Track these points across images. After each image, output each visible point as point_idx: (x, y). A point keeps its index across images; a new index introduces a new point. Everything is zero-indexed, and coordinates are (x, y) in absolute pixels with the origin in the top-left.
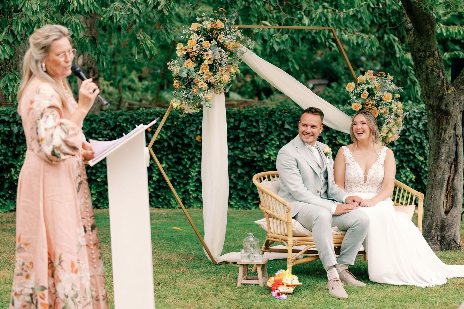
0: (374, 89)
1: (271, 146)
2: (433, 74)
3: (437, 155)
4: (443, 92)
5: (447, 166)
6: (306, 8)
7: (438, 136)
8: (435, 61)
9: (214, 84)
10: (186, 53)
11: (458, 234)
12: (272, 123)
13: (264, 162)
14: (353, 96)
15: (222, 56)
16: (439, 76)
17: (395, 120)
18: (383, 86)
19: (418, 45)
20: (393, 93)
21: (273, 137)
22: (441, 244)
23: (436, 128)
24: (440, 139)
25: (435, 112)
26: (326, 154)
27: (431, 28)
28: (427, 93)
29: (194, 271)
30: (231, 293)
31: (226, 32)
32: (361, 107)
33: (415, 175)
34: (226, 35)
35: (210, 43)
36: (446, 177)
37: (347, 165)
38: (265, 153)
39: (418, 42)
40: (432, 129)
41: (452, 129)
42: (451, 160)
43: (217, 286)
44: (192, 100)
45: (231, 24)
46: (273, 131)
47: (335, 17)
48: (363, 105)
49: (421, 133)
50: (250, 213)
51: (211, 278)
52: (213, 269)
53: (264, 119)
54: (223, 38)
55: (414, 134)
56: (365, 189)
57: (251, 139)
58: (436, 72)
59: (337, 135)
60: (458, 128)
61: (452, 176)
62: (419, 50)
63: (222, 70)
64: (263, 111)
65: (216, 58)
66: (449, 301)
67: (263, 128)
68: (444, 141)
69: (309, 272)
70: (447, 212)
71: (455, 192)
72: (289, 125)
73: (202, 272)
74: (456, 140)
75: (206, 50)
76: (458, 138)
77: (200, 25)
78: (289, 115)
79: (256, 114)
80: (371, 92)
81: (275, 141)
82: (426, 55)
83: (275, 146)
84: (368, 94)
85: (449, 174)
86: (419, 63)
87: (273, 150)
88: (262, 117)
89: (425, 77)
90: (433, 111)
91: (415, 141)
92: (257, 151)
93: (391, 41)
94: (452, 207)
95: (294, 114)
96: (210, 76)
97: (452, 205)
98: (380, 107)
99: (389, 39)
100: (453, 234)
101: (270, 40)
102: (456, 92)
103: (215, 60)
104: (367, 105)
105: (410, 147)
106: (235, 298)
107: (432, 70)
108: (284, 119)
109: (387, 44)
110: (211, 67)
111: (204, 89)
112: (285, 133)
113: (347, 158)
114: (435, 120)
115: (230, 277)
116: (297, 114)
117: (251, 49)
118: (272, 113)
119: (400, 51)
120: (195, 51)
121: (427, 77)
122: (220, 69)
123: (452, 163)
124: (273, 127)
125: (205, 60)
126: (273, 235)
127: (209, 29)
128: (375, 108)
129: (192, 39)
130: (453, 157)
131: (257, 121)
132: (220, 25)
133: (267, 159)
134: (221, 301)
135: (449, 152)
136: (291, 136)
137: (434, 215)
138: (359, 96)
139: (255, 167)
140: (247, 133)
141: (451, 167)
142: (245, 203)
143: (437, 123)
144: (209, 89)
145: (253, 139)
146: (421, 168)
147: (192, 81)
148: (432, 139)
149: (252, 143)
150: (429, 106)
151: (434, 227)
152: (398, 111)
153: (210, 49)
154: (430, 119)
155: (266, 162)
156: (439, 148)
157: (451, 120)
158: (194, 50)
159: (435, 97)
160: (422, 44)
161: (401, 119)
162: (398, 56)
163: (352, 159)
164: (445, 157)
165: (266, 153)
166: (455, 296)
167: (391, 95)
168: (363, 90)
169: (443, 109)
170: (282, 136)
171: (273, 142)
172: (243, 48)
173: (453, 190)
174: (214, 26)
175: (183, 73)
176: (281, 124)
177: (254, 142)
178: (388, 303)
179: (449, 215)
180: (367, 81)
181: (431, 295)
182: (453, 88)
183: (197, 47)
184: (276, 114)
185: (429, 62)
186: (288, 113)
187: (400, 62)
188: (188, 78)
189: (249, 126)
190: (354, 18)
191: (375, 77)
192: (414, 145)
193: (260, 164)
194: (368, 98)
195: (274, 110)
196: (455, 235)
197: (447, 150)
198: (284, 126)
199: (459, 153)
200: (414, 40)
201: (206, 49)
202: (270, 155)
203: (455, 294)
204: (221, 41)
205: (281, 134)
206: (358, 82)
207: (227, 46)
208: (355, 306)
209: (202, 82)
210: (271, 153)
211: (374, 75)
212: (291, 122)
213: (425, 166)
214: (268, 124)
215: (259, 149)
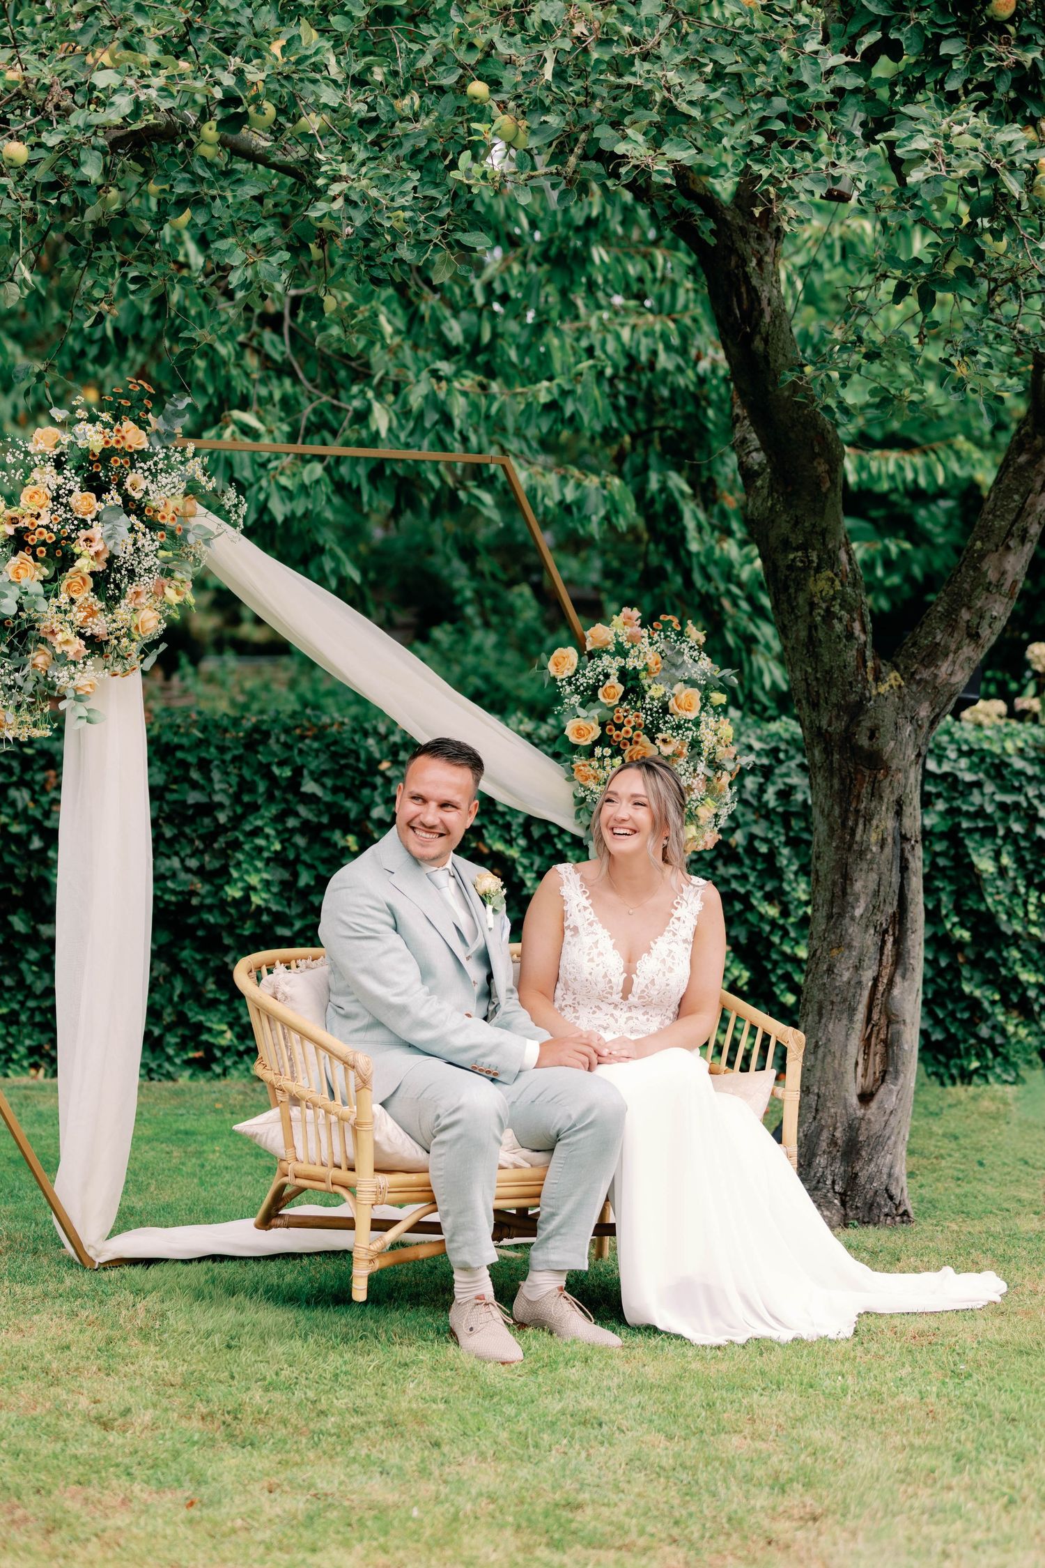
0: (643, 674)
1: (251, 858)
2: (832, 627)
3: (838, 902)
4: (864, 688)
5: (870, 939)
6: (387, 374)
7: (842, 839)
8: (837, 583)
9: (107, 642)
10: (16, 530)
11: (901, 1170)
12: (255, 773)
13: (224, 913)
14: (572, 693)
15: (139, 544)
16: (850, 636)
17: (708, 779)
18: (671, 663)
19: (783, 526)
20: (706, 690)
21: (259, 823)
22: (843, 1203)
23: (837, 811)
24: (850, 847)
25: (836, 756)
26: (484, 899)
27: (828, 472)
28: (808, 691)
29: (18, 1289)
30: (159, 1363)
31: (156, 464)
32: (597, 732)
33: (747, 969)
34: (154, 475)
35: (99, 499)
36: (867, 976)
37: (568, 933)
38: (230, 881)
39: (784, 517)
40: (822, 812)
41: (891, 814)
42: (882, 919)
43: (109, 1341)
44: (31, 696)
45: (171, 435)
46: (260, 801)
47: (489, 408)
48: (603, 725)
49: (772, 823)
50: (178, 1094)
51: (84, 1313)
52: (84, 1281)
53: (228, 757)
54: (143, 484)
55: (747, 824)
56: (622, 1021)
57: (179, 827)
58: (840, 620)
59: (486, 822)
60: (907, 810)
61: (886, 972)
62: (786, 545)
63: (137, 594)
64: (226, 730)
65: (118, 552)
66: (884, 1389)
67: (223, 791)
68: (861, 854)
69: (418, 1295)
70: (865, 1098)
71: (894, 1027)
72: (316, 780)
73: (46, 1295)
74: (902, 850)
75: (84, 524)
76: (907, 847)
77: (66, 438)
78: (316, 745)
79: (200, 741)
80: (632, 684)
81: (267, 837)
82: (811, 562)
83: (266, 854)
84: (620, 689)
85: (875, 968)
86: (786, 588)
87: (257, 870)
88: (222, 749)
89: (803, 634)
90: (827, 752)
91: (751, 850)
92: (201, 872)
93: (671, 495)
94: (883, 1081)
95: (335, 743)
96: (92, 614)
97: (884, 1073)
98: (660, 736)
99: (664, 488)
100: (885, 1170)
101: (258, 479)
102: (905, 690)
103: (112, 559)
104: (619, 727)
105: (733, 870)
106: (178, 1380)
107: (829, 615)
108: (299, 760)
109: (658, 507)
110: (100, 582)
111: (71, 657)
112: (303, 810)
113: (571, 908)
114: (836, 782)
115: (148, 1311)
116: (347, 743)
117: (235, 525)
118: (257, 736)
119: (700, 529)
120: (47, 527)
121: (810, 637)
122: (130, 590)
123: (886, 931)
124: (262, 787)
125: (79, 556)
126: (303, 1168)
127: (97, 451)
128: (644, 739)
129: (35, 483)
130: (891, 911)
131: (204, 765)
132: (133, 436)
133: (236, 903)
134: (130, 1389)
135: (876, 893)
136: (325, 820)
137: (824, 1105)
138: (590, 696)
139: (194, 928)
140: (166, 808)
141: (884, 942)
142: (155, 1059)
143: (841, 791)
144: (87, 657)
145: (188, 830)
146: (772, 945)
147: (33, 628)
148: (823, 849)
149: (183, 841)
150: (817, 735)
151: (824, 1145)
152: (720, 749)
153: (97, 519)
154: (819, 780)
155: (232, 911)
156: (847, 878)
157: (886, 783)
158: (44, 520)
159: (837, 706)
160: (796, 523)
161: (726, 779)
162: (694, 547)
163: (590, 915)
164: (866, 909)
165: (236, 881)
166: (904, 1372)
167: (696, 694)
168: (607, 676)
169: (861, 747)
170: (291, 822)
171: (261, 842)
172: (205, 519)
173: (890, 1023)
174: (113, 442)
175: (5, 601)
176: (288, 779)
177: (191, 841)
178: (691, 1396)
179: (874, 1105)
180: (619, 645)
181: (827, 1369)
182: (894, 674)
183: (53, 512)
184: (272, 741)
185: (820, 585)
186: (315, 738)
187: (703, 569)
188: (17, 616)
189: (176, 780)
190: (553, 414)
191: (645, 632)
192: (747, 862)
193: (211, 918)
194: (620, 705)
195: (264, 727)
196: (890, 1175)
197: (872, 886)
198: (299, 785)
199: (910, 896)
200: (772, 509)
201: (84, 521)
202: (249, 888)
203: (903, 1365)
204: (137, 495)
205: (289, 812)
206: (589, 648)
207: (156, 511)
208: (583, 1406)
209: (69, 634)
210: (254, 880)
211: (642, 626)
212: (324, 773)
213: (782, 938)
214: (241, 776)
215: (209, 867)
